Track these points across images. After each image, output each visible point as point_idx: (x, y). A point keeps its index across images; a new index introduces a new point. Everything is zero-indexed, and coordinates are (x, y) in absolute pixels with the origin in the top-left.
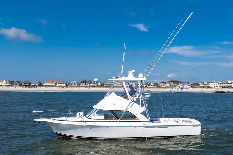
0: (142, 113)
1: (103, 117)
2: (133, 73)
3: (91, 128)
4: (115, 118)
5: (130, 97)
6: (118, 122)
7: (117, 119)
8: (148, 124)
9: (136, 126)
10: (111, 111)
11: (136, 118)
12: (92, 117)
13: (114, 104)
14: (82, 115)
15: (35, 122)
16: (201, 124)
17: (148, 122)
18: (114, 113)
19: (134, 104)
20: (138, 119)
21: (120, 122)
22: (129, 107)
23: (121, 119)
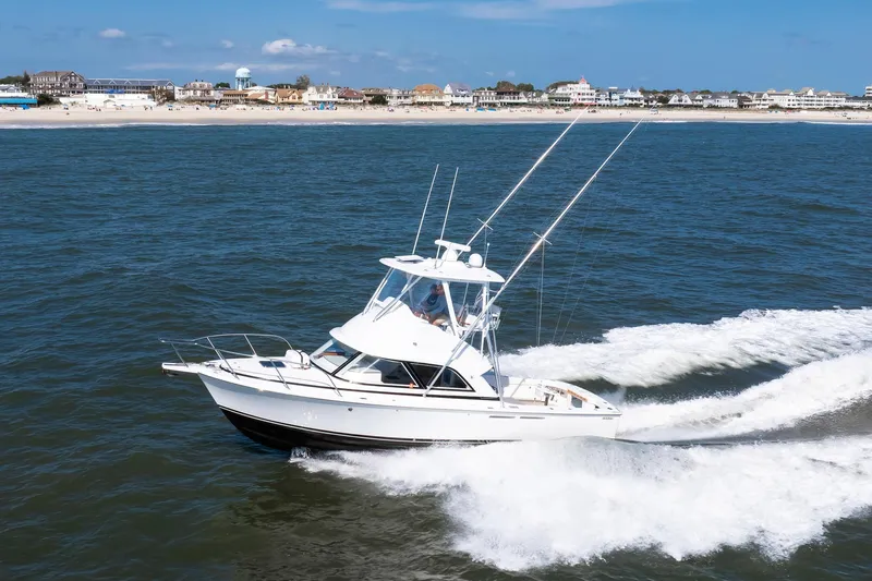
0: (484, 375)
1: (377, 377)
3: (351, 410)
4: (414, 384)
5: (457, 326)
6: (421, 395)
7: (420, 387)
8: (497, 406)
10: (408, 364)
11: (468, 388)
12: (347, 373)
13: (415, 344)
15: (165, 372)
17: (498, 399)
18: (414, 370)
19: (466, 347)
20: (473, 391)
21: (428, 396)
22: (455, 356)
23: (431, 389)
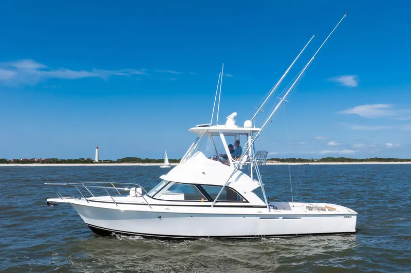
0: (254, 191)
1: (181, 197)
2: (235, 118)
3: (160, 217)
4: (205, 199)
5: (233, 161)
6: (210, 206)
7: (209, 201)
8: (265, 211)
9: (244, 216)
10: (199, 186)
11: (244, 200)
12: (161, 196)
13: (204, 173)
14: (141, 193)
15: (48, 203)
16: (357, 213)
17: (266, 207)
18: (203, 190)
19: (241, 174)
20: (247, 202)
21: (215, 206)
22: (232, 180)
23: (216, 202)
